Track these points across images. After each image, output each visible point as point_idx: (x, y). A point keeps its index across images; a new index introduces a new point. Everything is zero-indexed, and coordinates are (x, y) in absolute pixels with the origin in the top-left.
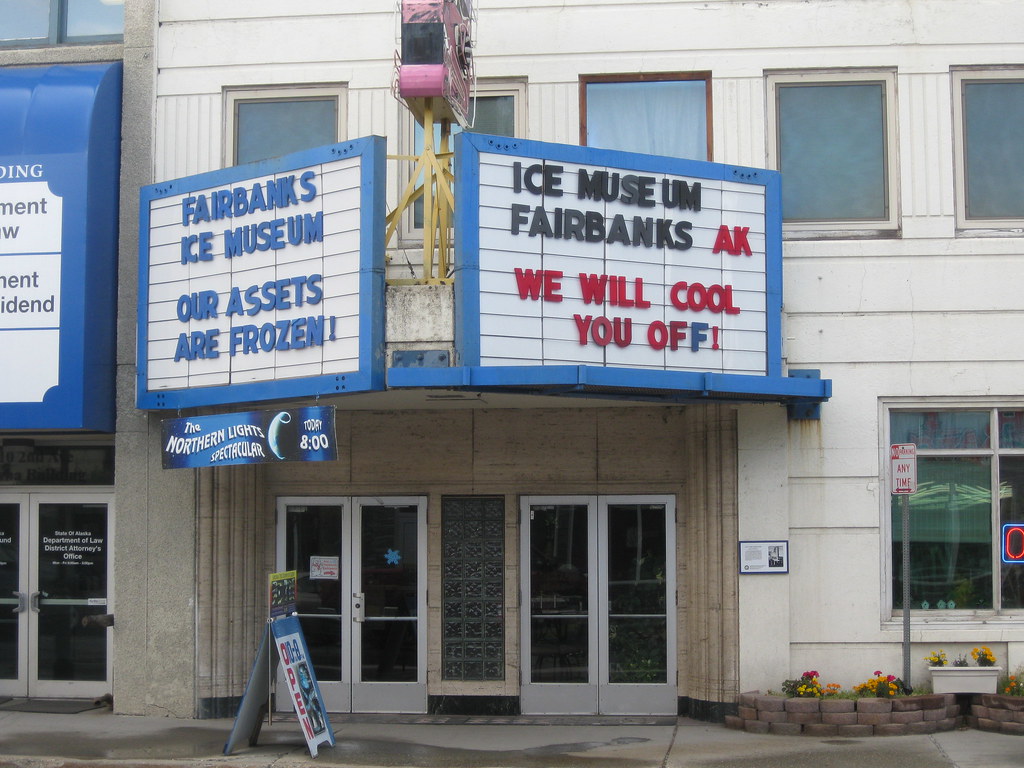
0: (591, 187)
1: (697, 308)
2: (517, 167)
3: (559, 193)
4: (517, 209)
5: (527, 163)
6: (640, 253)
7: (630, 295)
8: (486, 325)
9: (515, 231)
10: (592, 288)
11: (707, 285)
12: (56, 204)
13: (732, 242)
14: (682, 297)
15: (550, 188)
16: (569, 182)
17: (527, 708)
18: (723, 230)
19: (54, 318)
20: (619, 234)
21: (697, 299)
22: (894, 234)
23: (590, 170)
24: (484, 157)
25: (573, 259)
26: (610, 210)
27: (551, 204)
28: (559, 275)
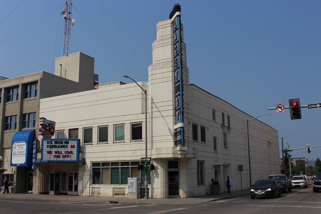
0: (55, 143)
1: (68, 153)
3: (52, 143)
4: (47, 145)
5: (48, 141)
6: (61, 148)
7: (60, 153)
8: (43, 157)
9: (47, 147)
10: (56, 152)
11: (69, 151)
12: (26, 144)
13: (73, 147)
14: (66, 152)
15: (51, 143)
16: (53, 142)
17: (68, 194)
18: (72, 145)
19: (25, 156)
20: (59, 147)
21: (68, 152)
22: (92, 144)
23: (56, 141)
24: (44, 141)
25: (54, 150)
26: (57, 145)
27: (51, 145)
28: (52, 151)
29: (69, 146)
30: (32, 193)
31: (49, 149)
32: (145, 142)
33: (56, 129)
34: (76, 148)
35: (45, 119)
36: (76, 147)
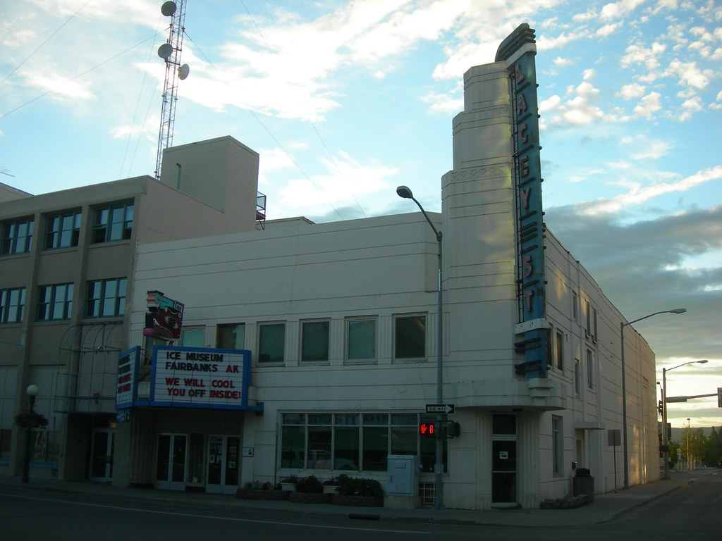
0: (189, 357)
1: (220, 387)
2: (168, 353)
3: (180, 359)
4: (167, 363)
5: (170, 352)
6: (203, 373)
7: (199, 383)
8: (156, 391)
9: (167, 368)
10: (188, 382)
11: (224, 381)
13: (232, 369)
14: (215, 384)
15: (177, 357)
16: (183, 355)
18: (229, 367)
20: (196, 368)
21: (220, 384)
22: (284, 366)
23: (190, 353)
24: (159, 351)
25: (183, 375)
26: (193, 362)
27: (177, 361)
28: (179, 379)
29: (222, 366)
30: (109, 483)
31: (170, 373)
32: (436, 365)
33: (184, 323)
34: (241, 374)
35: (162, 294)
36: (241, 369)
